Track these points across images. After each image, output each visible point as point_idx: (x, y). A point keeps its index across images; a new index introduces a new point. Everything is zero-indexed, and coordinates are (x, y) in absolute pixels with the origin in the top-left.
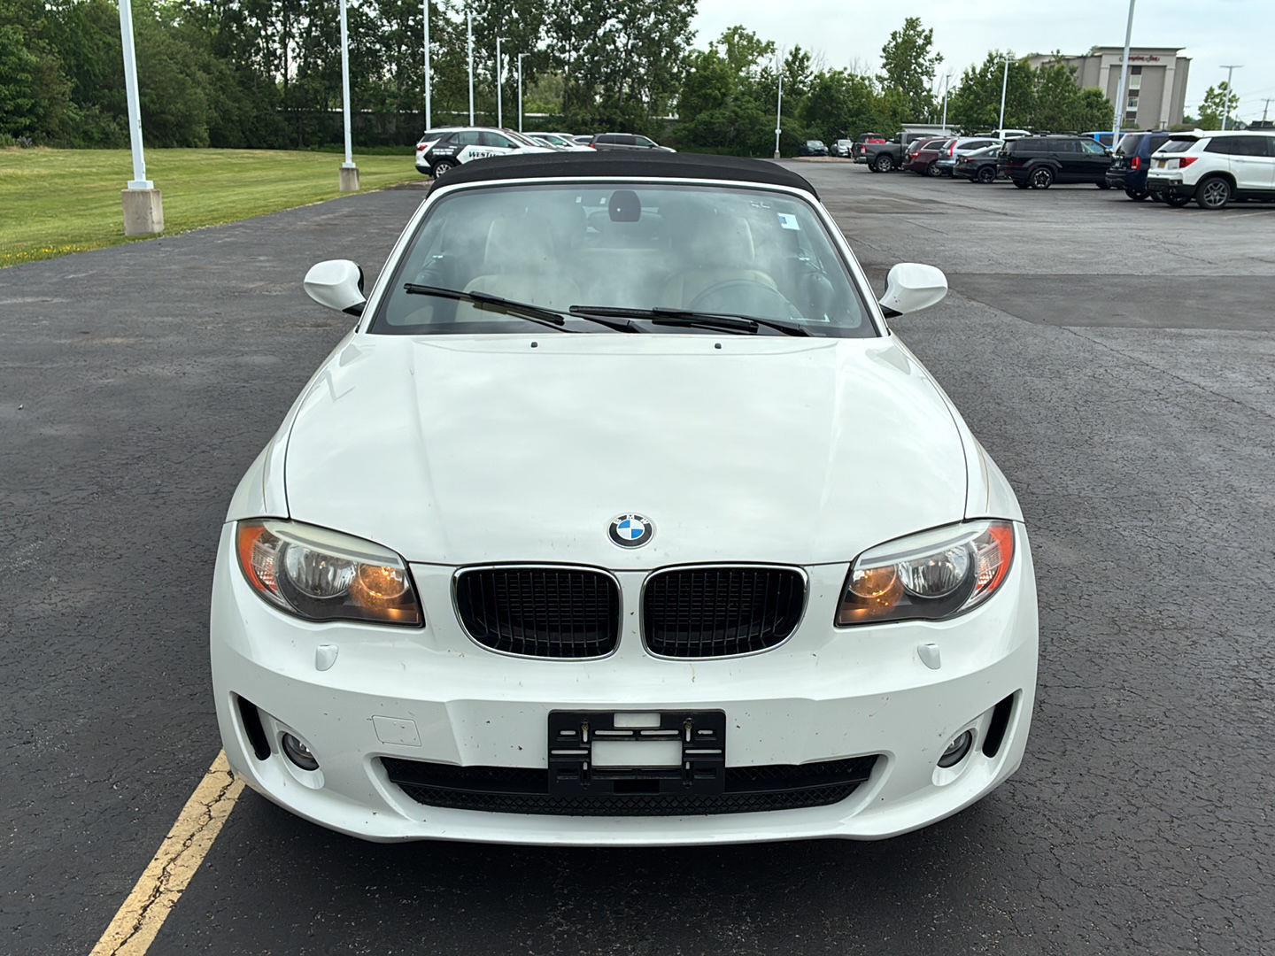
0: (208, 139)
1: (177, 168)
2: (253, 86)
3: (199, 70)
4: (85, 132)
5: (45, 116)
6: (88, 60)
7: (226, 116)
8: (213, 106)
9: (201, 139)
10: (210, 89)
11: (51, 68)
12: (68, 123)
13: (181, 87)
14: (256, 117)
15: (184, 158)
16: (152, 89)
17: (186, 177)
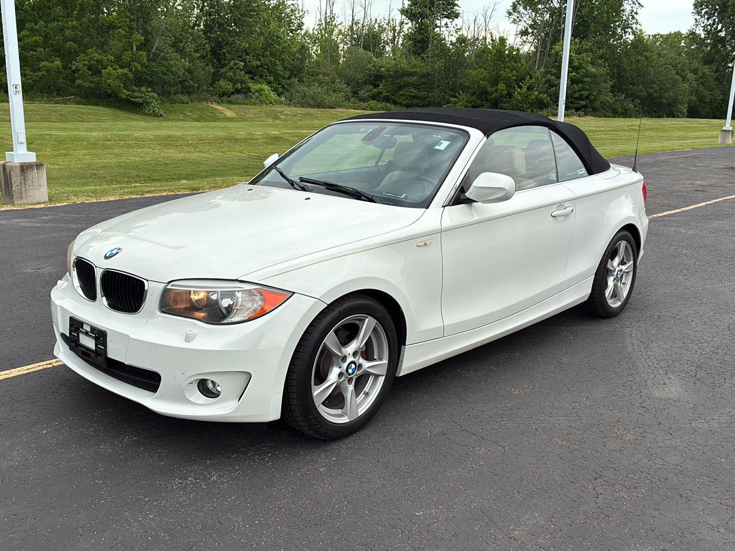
0: (686, 113)
1: (652, 129)
2: (724, 81)
3: (690, 73)
4: (614, 109)
5: (594, 100)
6: (624, 70)
7: (701, 99)
8: (694, 94)
9: (682, 113)
10: (694, 84)
11: (602, 75)
12: (605, 104)
13: (675, 82)
14: (722, 100)
15: (663, 123)
16: (657, 84)
17: (654, 134)
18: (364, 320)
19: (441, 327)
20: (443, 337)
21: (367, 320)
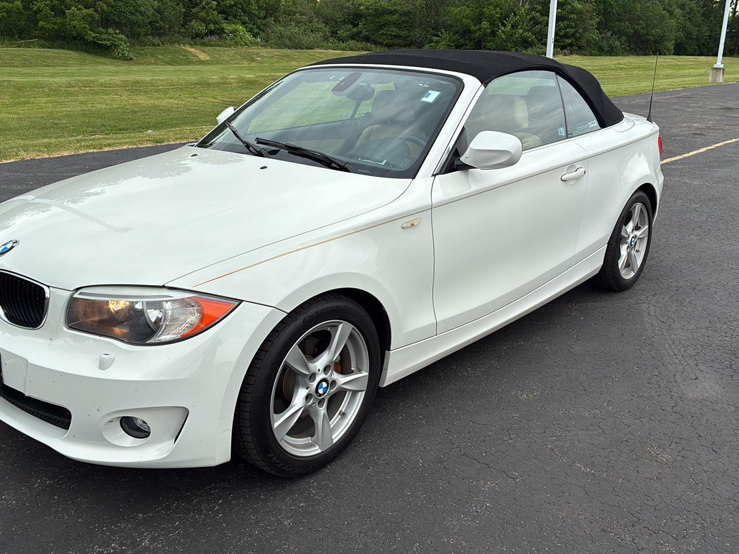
0: (673, 50)
1: (639, 67)
2: (712, 16)
3: (677, 8)
4: (600, 47)
5: (580, 38)
6: (611, 5)
7: (689, 36)
8: (681, 30)
9: (668, 50)
10: (682, 20)
11: (588, 11)
12: (591, 42)
13: (662, 18)
14: (709, 36)
15: (650, 61)
16: (644, 21)
17: (640, 73)
18: (337, 327)
19: (433, 324)
20: (436, 335)
21: (340, 326)
